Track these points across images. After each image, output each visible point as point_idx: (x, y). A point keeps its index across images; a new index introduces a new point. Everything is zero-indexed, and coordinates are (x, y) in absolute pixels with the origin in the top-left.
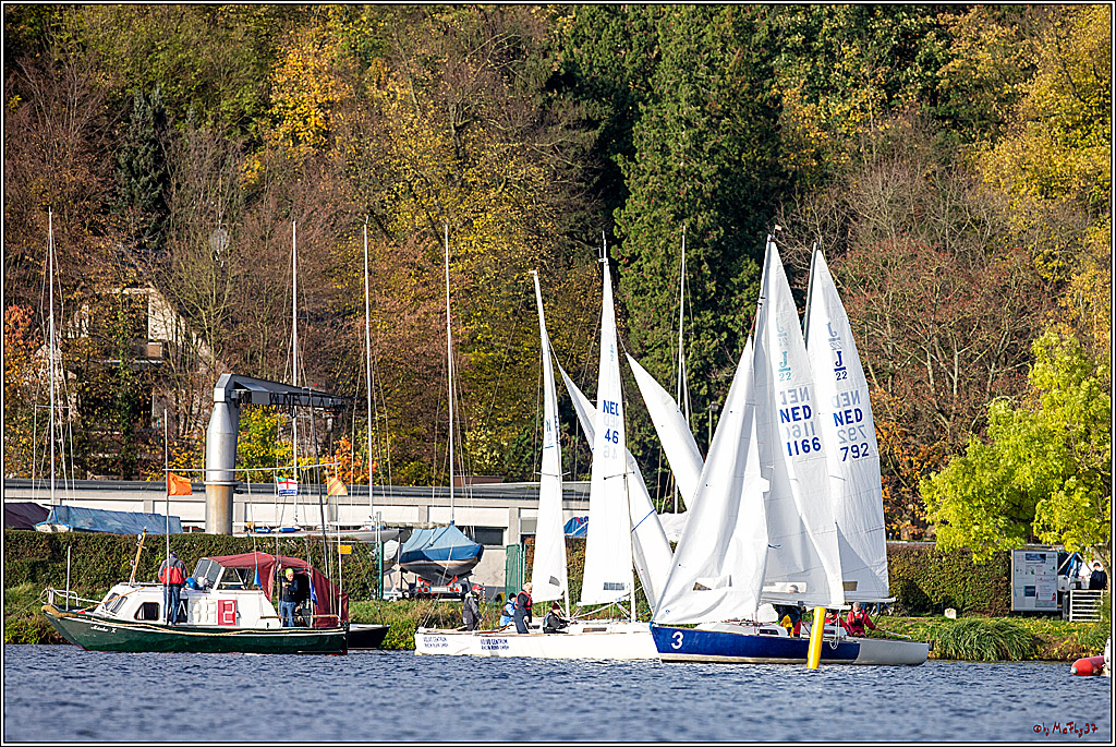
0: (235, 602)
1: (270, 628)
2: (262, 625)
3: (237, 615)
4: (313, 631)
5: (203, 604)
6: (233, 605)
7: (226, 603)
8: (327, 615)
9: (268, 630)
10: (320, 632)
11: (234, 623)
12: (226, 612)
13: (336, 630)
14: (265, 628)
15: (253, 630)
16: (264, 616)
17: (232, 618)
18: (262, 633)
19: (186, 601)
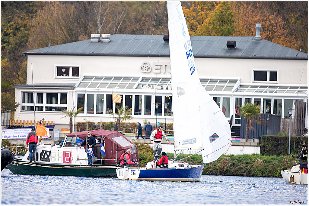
0: (71, 152)
3: (72, 159)
4: (103, 166)
5: (57, 153)
6: (70, 154)
7: (67, 153)
8: (110, 159)
9: (81, 166)
10: (107, 167)
11: (70, 162)
12: (67, 157)
13: (115, 166)
14: (80, 164)
15: (74, 165)
16: (79, 159)
17: (69, 160)
18: (79, 167)
19: (50, 152)
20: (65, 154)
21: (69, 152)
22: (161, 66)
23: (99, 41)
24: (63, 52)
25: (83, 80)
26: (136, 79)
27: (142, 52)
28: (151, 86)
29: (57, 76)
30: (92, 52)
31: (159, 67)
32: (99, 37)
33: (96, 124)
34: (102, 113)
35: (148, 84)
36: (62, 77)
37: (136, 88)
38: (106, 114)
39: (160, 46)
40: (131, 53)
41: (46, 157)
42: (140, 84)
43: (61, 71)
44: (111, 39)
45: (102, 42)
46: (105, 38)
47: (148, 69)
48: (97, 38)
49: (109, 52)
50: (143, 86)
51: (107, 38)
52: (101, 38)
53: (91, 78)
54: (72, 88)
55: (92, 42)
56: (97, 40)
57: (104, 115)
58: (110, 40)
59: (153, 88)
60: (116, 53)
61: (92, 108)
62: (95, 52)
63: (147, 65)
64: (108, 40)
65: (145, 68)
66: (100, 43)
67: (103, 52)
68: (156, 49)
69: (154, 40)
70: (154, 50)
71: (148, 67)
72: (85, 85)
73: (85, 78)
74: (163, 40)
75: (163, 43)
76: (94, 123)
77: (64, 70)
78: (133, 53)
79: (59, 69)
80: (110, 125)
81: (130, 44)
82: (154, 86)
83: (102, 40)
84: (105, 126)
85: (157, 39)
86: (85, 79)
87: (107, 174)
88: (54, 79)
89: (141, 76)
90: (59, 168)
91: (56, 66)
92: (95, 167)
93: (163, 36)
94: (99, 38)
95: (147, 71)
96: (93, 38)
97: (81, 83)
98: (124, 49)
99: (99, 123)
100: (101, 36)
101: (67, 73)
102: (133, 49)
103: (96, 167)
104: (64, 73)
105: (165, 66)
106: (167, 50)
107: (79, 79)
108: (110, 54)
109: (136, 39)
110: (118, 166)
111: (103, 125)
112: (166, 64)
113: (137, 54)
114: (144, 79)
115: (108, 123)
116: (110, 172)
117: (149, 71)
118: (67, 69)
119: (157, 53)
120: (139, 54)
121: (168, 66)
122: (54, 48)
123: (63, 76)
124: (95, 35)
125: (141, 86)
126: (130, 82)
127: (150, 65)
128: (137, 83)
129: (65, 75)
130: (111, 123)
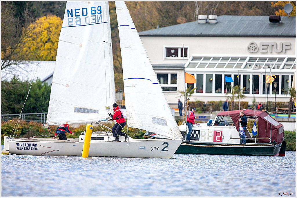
0: (221, 131)
1: (235, 143)
2: (231, 142)
3: (223, 137)
4: (257, 145)
5: (207, 132)
6: (221, 133)
7: (217, 132)
8: (264, 138)
9: (234, 144)
10: (261, 146)
11: (221, 141)
12: (217, 136)
13: (269, 145)
14: (233, 143)
15: (227, 144)
16: (232, 138)
17: (220, 139)
18: (232, 146)
19: (199, 131)
20: (216, 133)
21: (220, 132)
22: (268, 46)
23: (207, 23)
24: (172, 33)
25: (192, 61)
26: (243, 59)
27: (249, 32)
28: (258, 65)
29: (167, 56)
30: (200, 33)
31: (265, 47)
32: (206, 18)
33: (205, 103)
34: (211, 92)
35: (256, 64)
36: (171, 58)
37: (244, 68)
38: (215, 93)
39: (266, 27)
40: (238, 33)
41: (195, 137)
42: (248, 64)
43: (170, 52)
44: (218, 20)
45: (209, 23)
46: (212, 19)
47: (255, 49)
48: (204, 19)
49: (217, 33)
50: (250, 66)
51: (214, 19)
52: (208, 19)
53: (199, 58)
54: (182, 68)
55: (199, 23)
56: (204, 21)
57: (213, 94)
58: (217, 22)
59: (260, 68)
60: (224, 34)
61: (201, 88)
62: (203, 33)
63: (253, 45)
64: (215, 21)
65: (252, 48)
66: (207, 24)
67: (211, 33)
68: (262, 30)
69: (260, 21)
70: (260, 31)
71: (255, 47)
72: (194, 65)
73: (194, 58)
74: (269, 20)
75: (269, 24)
76: (204, 102)
77: (173, 51)
78: (240, 33)
79: (168, 50)
80: (219, 104)
81: (236, 25)
82: (261, 65)
83: (210, 21)
84: (214, 105)
85: (263, 20)
86: (194, 60)
87: (260, 153)
88: (164, 60)
89: (249, 56)
90: (211, 147)
91: (165, 48)
92: (248, 146)
93: (268, 17)
94: (206, 20)
95: (254, 51)
96: (200, 19)
97: (190, 64)
98: (231, 30)
99: (208, 102)
100: (208, 17)
101: (176, 54)
102: (240, 30)
103: (250, 146)
104: (173, 54)
105: (271, 46)
106: (273, 30)
107: (187, 59)
108: (218, 35)
109: (242, 20)
110: (272, 144)
111: (213, 104)
112: (273, 44)
113: (244, 34)
114: (251, 59)
115: (217, 102)
116: (264, 151)
117: (256, 50)
118: (176, 50)
119: (264, 33)
120: (246, 34)
121: (274, 45)
122: (162, 30)
123: (172, 56)
124: (202, 17)
125: (248, 65)
126: (238, 62)
127: (256, 45)
128: (244, 63)
129: (174, 56)
130: (221, 102)
